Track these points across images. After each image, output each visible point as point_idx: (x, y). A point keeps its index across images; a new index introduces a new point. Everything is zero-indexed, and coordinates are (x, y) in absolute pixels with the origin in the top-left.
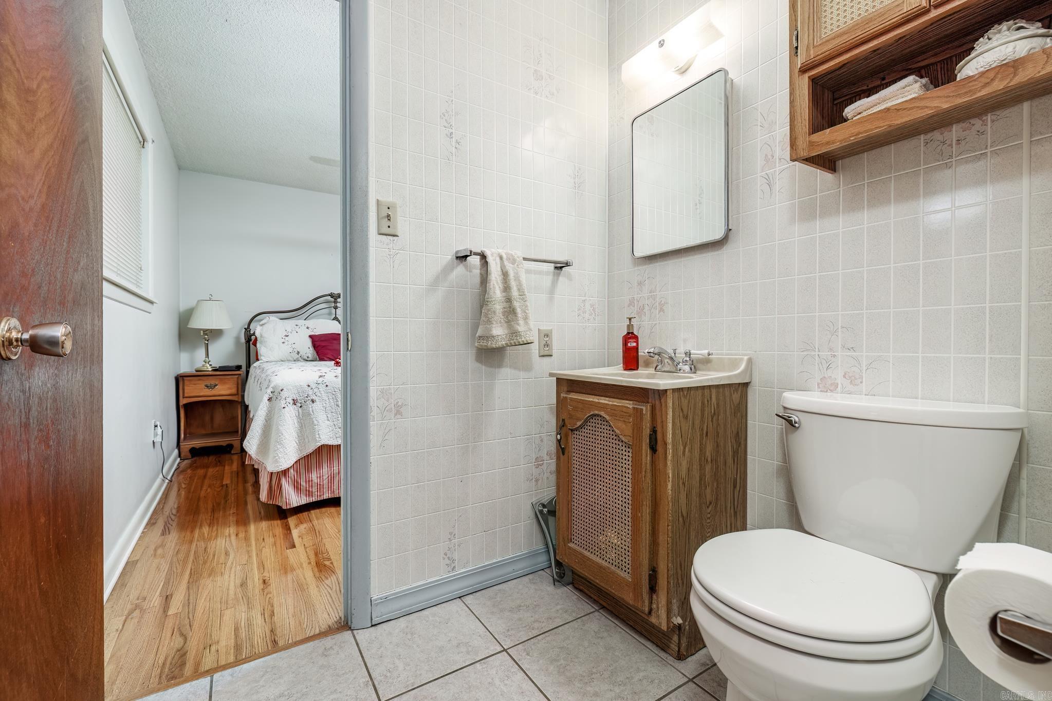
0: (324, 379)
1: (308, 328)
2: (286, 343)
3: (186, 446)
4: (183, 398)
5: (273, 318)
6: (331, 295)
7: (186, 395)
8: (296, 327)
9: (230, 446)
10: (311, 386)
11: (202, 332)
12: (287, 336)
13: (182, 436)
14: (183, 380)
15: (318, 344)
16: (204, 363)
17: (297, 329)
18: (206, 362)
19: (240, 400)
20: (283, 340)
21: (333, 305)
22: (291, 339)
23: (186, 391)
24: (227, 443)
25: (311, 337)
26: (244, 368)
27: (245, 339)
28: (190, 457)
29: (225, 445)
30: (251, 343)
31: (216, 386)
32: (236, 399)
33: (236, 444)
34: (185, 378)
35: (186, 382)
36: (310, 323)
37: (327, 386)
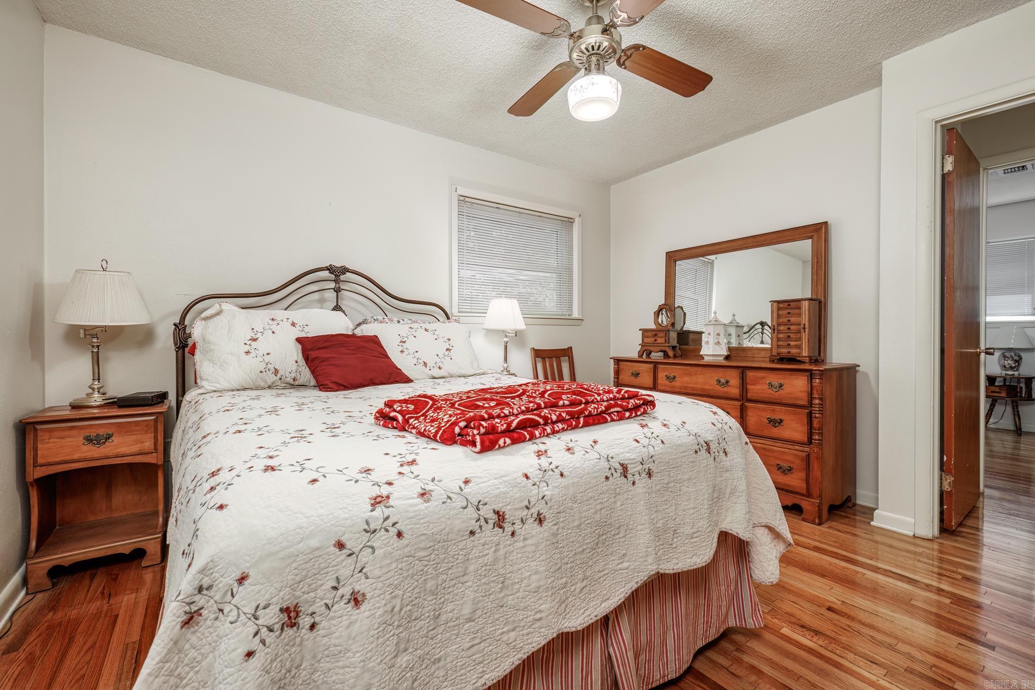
0: (387, 512)
1: (293, 324)
2: (253, 354)
3: (42, 565)
4: (35, 466)
5: (228, 306)
6: (330, 269)
7: (40, 461)
8: (270, 322)
9: (139, 554)
10: (348, 545)
11: (82, 331)
12: (255, 340)
13: (33, 544)
14: (35, 430)
15: (313, 354)
16: (91, 391)
17: (274, 327)
18: (93, 389)
19: (161, 462)
20: (247, 348)
21: (332, 285)
22: (262, 345)
23: (39, 453)
24: (132, 547)
25: (299, 340)
26: (172, 397)
27: (176, 344)
28: (50, 586)
29: (127, 553)
30: (187, 350)
31: (109, 438)
32: (154, 461)
33: (153, 548)
34: (38, 427)
35: (39, 433)
36: (296, 314)
37: (399, 535)
